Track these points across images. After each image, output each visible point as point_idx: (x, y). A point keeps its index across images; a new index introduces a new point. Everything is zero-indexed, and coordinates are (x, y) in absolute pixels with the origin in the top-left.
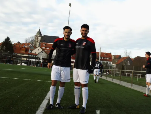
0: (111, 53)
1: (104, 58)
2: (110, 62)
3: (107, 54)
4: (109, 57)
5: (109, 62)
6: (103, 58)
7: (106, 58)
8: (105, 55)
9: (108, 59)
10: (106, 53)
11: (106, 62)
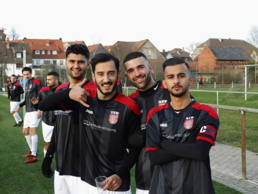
0: (61, 39)
1: (46, 51)
2: (61, 60)
3: (52, 42)
4: (59, 50)
5: (58, 61)
6: (43, 53)
7: (51, 51)
8: (48, 45)
9: (55, 53)
10: (50, 40)
11: (52, 61)
